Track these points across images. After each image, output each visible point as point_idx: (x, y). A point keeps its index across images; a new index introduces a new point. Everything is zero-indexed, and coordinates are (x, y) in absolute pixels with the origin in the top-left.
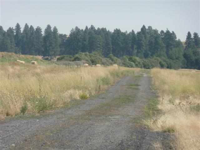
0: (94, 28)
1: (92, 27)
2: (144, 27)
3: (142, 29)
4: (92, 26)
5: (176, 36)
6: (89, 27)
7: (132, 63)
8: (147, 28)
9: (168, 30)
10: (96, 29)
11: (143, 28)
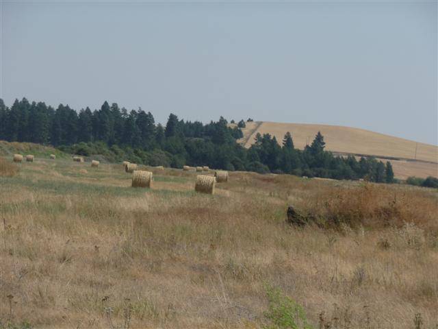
0: (27, 102)
1: (25, 101)
2: (106, 103)
3: (103, 107)
4: (24, 98)
5: (153, 119)
6: (20, 100)
7: (138, 158)
8: (110, 105)
9: (142, 110)
10: (31, 103)
11: (105, 106)
